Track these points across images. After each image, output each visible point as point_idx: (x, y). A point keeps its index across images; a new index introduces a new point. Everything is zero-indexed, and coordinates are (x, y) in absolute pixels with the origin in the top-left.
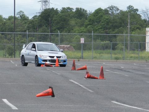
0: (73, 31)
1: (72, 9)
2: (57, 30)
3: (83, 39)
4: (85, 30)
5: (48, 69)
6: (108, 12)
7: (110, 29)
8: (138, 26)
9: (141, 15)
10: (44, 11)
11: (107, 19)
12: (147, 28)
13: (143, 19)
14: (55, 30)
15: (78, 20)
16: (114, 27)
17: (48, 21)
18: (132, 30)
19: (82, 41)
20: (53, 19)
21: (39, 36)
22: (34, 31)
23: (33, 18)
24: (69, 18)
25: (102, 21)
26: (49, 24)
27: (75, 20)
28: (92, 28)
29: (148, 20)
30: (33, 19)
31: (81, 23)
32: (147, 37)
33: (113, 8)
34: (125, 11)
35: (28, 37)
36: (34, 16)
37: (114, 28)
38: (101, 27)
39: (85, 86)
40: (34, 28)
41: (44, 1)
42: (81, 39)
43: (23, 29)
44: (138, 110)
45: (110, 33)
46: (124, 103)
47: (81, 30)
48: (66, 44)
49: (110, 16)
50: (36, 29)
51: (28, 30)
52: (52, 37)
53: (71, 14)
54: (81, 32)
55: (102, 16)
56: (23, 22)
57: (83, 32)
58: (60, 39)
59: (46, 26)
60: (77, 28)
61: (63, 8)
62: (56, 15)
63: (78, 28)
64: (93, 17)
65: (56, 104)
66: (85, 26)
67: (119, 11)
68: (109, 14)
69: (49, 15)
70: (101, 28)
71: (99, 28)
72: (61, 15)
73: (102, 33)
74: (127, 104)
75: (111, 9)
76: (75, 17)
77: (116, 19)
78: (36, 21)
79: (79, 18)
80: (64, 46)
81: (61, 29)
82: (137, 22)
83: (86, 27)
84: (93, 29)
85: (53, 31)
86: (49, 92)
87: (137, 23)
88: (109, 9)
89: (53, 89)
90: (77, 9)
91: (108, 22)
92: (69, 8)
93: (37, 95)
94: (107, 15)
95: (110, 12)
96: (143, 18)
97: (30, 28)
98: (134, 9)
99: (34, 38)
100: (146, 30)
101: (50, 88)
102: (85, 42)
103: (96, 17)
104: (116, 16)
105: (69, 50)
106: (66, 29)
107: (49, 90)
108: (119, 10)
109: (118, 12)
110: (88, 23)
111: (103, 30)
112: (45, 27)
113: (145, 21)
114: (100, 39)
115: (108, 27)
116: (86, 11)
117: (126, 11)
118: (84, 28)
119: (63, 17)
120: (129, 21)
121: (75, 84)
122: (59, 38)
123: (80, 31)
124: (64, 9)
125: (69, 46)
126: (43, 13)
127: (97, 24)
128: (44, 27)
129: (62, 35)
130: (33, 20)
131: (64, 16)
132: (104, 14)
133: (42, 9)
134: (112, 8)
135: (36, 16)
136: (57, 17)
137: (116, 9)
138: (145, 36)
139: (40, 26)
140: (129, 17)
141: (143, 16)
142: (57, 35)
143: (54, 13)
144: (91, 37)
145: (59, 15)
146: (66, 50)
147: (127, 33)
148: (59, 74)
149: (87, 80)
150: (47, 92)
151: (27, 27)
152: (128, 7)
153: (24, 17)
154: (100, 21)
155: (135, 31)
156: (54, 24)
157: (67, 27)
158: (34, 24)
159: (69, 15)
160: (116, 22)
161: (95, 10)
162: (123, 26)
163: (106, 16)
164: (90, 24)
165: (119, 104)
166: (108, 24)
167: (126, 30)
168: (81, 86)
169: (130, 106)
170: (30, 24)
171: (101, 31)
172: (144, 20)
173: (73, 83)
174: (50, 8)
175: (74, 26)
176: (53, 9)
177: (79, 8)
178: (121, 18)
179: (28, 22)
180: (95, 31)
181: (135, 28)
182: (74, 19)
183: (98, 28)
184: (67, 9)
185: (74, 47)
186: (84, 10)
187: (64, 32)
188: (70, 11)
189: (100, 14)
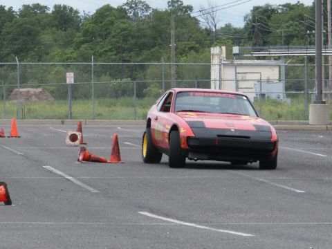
0: (48, 57)
1: (46, 7)
2: (12, 55)
3: (72, 74)
4: (75, 55)
6: (126, 13)
7: (130, 50)
8: (193, 44)
9: (199, 18)
11: (124, 29)
12: (212, 49)
13: (204, 27)
14: (9, 54)
15: (58, 32)
16: (140, 47)
18: (181, 53)
19: (70, 78)
20: (4, 31)
24: (39, 29)
25: (113, 34)
27: (53, 33)
28: (92, 49)
29: (214, 30)
31: (66, 40)
32: (212, 68)
33: (136, 5)
34: (164, 10)
37: (140, 50)
38: (110, 47)
39: (79, 180)
42: (68, 74)
44: (199, 229)
45: (132, 60)
46: (167, 215)
47: (65, 54)
48: (33, 87)
49: (130, 21)
53: (43, 19)
54: (67, 59)
55: (112, 23)
57: (70, 58)
58: (20, 76)
60: (57, 51)
61: (24, 6)
62: (9, 21)
63: (59, 51)
64: (93, 25)
65: (15, 221)
66: (74, 45)
67: (150, 11)
68: (129, 18)
70: (111, 50)
71: (107, 49)
72: (20, 23)
73: (115, 61)
74: (173, 218)
75: (131, 7)
76: (53, 27)
77: (143, 29)
79: (61, 29)
80: (29, 92)
81: (22, 52)
82: (190, 34)
83: (78, 47)
84: (93, 52)
85: (3, 58)
87: (191, 36)
88: (127, 8)
89: (8, 187)
90: (57, 7)
91: (126, 35)
92: (37, 6)
94: (123, 20)
95: (131, 13)
96: (203, 25)
98: (184, 7)
100: (212, 52)
102: (75, 81)
103: (100, 25)
104: (143, 22)
105: (40, 99)
106: (33, 54)
108: (149, 8)
109: (148, 14)
110: (82, 38)
111: (116, 55)
113: (208, 32)
114: (110, 75)
115: (126, 46)
116: (77, 12)
117: (166, 11)
118: (72, 49)
119: (25, 25)
120: (173, 32)
121: (56, 174)
122: (18, 73)
123: (65, 57)
124: (26, 7)
125: (40, 90)
127: (101, 42)
129: (24, 66)
131: (27, 24)
132: (116, 18)
134: (134, 4)
136: (12, 26)
137: (143, 6)
138: (210, 66)
140: (173, 24)
141: (204, 21)
142: (14, 67)
143: (4, 18)
144: (90, 71)
145: (15, 23)
146: (34, 98)
147: (169, 59)
148: (19, 153)
149: (83, 165)
152: (169, 2)
154: (109, 33)
155: (186, 55)
156: (5, 43)
157: (36, 49)
159: (39, 22)
160: (145, 36)
161: (97, 11)
162: (159, 44)
163: (122, 23)
164: (86, 42)
165: (156, 217)
166: (127, 41)
167: (166, 53)
168: (69, 180)
169: (181, 220)
171: (112, 55)
172: (206, 29)
173: (51, 172)
175: (50, 46)
176: (2, 8)
177: (62, 5)
178: (154, 27)
180: (99, 55)
181: (185, 47)
182: (50, 30)
183: (104, 49)
184: (33, 9)
185: (52, 92)
186: (71, 9)
187: (29, 59)
188: (41, 13)
189: (107, 19)
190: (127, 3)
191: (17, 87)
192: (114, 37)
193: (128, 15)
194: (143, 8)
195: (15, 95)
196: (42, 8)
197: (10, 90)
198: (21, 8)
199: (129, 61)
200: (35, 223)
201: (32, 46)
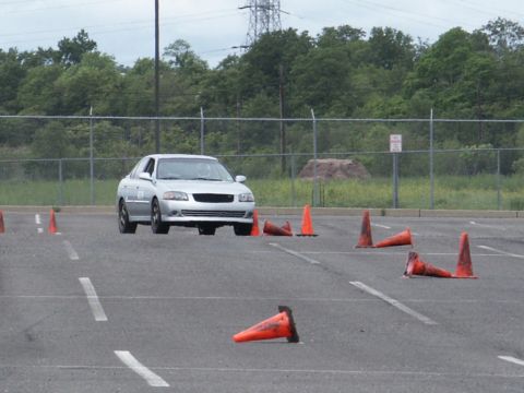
0: (362, 109)
1: (359, 31)
2: (306, 106)
3: (399, 137)
4: (404, 107)
5: (275, 245)
6: (487, 42)
7: (493, 100)
10: (261, 41)
11: (483, 67)
14: (300, 105)
15: (378, 70)
16: (508, 96)
17: (278, 76)
19: (396, 143)
20: (294, 68)
21: (245, 127)
22: (226, 110)
23: (221, 64)
24: (349, 65)
25: (466, 73)
26: (277, 86)
27: (371, 71)
28: (431, 98)
30: (222, 67)
31: (391, 83)
33: (503, 29)
35: (206, 132)
36: (226, 57)
37: (508, 99)
38: (461, 95)
39: (408, 305)
40: (227, 102)
41: (262, 7)
42: (392, 137)
43: (188, 106)
45: (496, 115)
47: (390, 105)
48: (338, 157)
49: (492, 54)
50: (234, 103)
51: (206, 107)
52: (290, 131)
53: (355, 49)
54: (393, 114)
55: (464, 57)
56: (188, 81)
57: (398, 111)
58: (318, 139)
59: (269, 94)
60: (376, 100)
61: (325, 29)
62: (302, 53)
63: (380, 100)
64: (435, 60)
65: (303, 368)
66: (404, 90)
68: (491, 48)
69: (278, 55)
70: (462, 99)
71: (456, 98)
72: (319, 56)
73: (467, 117)
75: (495, 32)
76: (371, 61)
77: (513, 67)
78: (233, 75)
79: (384, 65)
80: (331, 164)
81: (322, 102)
83: (410, 94)
84: (433, 102)
85: (292, 111)
86: (277, 326)
88: (488, 32)
89: (293, 314)
90: (377, 32)
91: (487, 76)
92: (346, 30)
93: (236, 336)
94: (479, 52)
95: (494, 40)
97: (213, 100)
99: (225, 137)
101: (281, 312)
102: (403, 148)
103: (445, 60)
104: (514, 55)
105: (349, 176)
106: (340, 105)
107: (279, 318)
109: (522, 42)
110: (417, 80)
111: (469, 107)
112: (266, 98)
114: (459, 139)
115: (487, 94)
116: (408, 39)
118: (400, 98)
119: (327, 60)
121: (369, 295)
122: (314, 136)
123: (389, 110)
124: (329, 31)
125: (348, 162)
126: (255, 46)
127: (446, 86)
128: (262, 96)
129: (325, 124)
130: (221, 72)
131: (329, 57)
132: (471, 49)
133: (253, 35)
134: (499, 27)
135: (230, 59)
136: (306, 60)
137: (514, 30)
139: (248, 93)
142: (308, 126)
143: (294, 47)
144: (428, 132)
145: (312, 56)
146: (339, 175)
148: (313, 262)
149: (413, 281)
150: (271, 326)
151: (202, 97)
153: (191, 63)
154: (460, 73)
156: (296, 87)
157: (343, 97)
158: (224, 86)
159: (349, 53)
160: (516, 77)
161: (442, 37)
163: (481, 56)
164: (424, 86)
166: (487, 85)
168: (390, 304)
170: (213, 87)
171: (462, 108)
173: (362, 291)
174: (280, 31)
175: (368, 92)
176: (291, 32)
177: (384, 28)
179: (205, 78)
180: (441, 108)
182: (365, 68)
183: (451, 98)
184: (340, 34)
185: (368, 165)
186: (400, 34)
187: (332, 113)
188: (353, 40)
189: (457, 50)
190: (489, 26)
191: (312, 157)
192: (466, 79)
193: (490, 43)
194: (514, 33)
195: (311, 168)
196: (354, 33)
197: (302, 162)
198: (321, 33)
199: (490, 117)
200: (333, 372)
201: (338, 93)
